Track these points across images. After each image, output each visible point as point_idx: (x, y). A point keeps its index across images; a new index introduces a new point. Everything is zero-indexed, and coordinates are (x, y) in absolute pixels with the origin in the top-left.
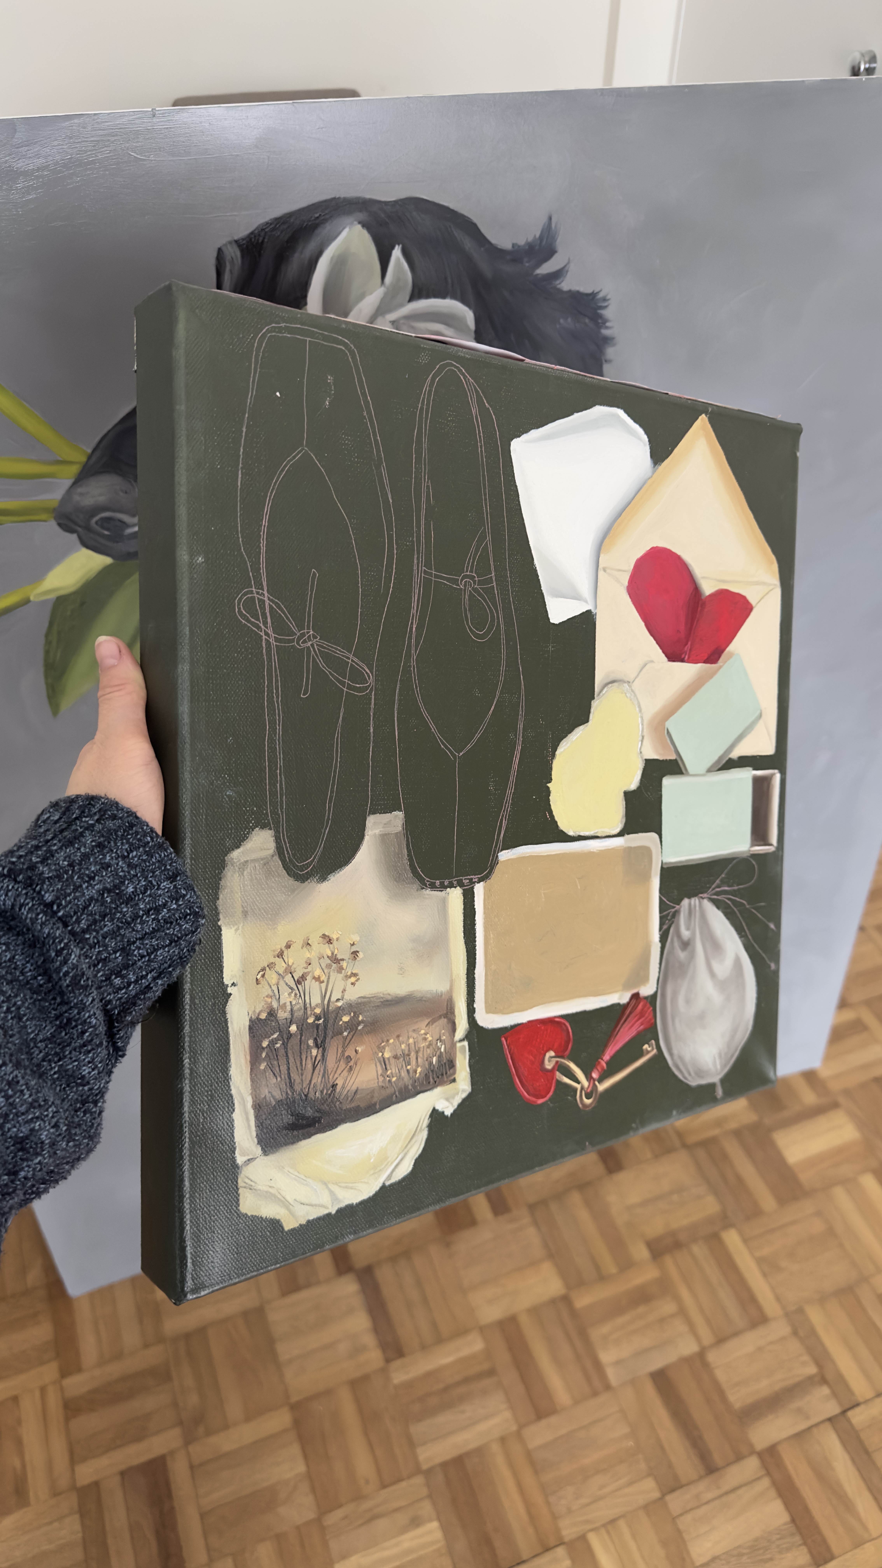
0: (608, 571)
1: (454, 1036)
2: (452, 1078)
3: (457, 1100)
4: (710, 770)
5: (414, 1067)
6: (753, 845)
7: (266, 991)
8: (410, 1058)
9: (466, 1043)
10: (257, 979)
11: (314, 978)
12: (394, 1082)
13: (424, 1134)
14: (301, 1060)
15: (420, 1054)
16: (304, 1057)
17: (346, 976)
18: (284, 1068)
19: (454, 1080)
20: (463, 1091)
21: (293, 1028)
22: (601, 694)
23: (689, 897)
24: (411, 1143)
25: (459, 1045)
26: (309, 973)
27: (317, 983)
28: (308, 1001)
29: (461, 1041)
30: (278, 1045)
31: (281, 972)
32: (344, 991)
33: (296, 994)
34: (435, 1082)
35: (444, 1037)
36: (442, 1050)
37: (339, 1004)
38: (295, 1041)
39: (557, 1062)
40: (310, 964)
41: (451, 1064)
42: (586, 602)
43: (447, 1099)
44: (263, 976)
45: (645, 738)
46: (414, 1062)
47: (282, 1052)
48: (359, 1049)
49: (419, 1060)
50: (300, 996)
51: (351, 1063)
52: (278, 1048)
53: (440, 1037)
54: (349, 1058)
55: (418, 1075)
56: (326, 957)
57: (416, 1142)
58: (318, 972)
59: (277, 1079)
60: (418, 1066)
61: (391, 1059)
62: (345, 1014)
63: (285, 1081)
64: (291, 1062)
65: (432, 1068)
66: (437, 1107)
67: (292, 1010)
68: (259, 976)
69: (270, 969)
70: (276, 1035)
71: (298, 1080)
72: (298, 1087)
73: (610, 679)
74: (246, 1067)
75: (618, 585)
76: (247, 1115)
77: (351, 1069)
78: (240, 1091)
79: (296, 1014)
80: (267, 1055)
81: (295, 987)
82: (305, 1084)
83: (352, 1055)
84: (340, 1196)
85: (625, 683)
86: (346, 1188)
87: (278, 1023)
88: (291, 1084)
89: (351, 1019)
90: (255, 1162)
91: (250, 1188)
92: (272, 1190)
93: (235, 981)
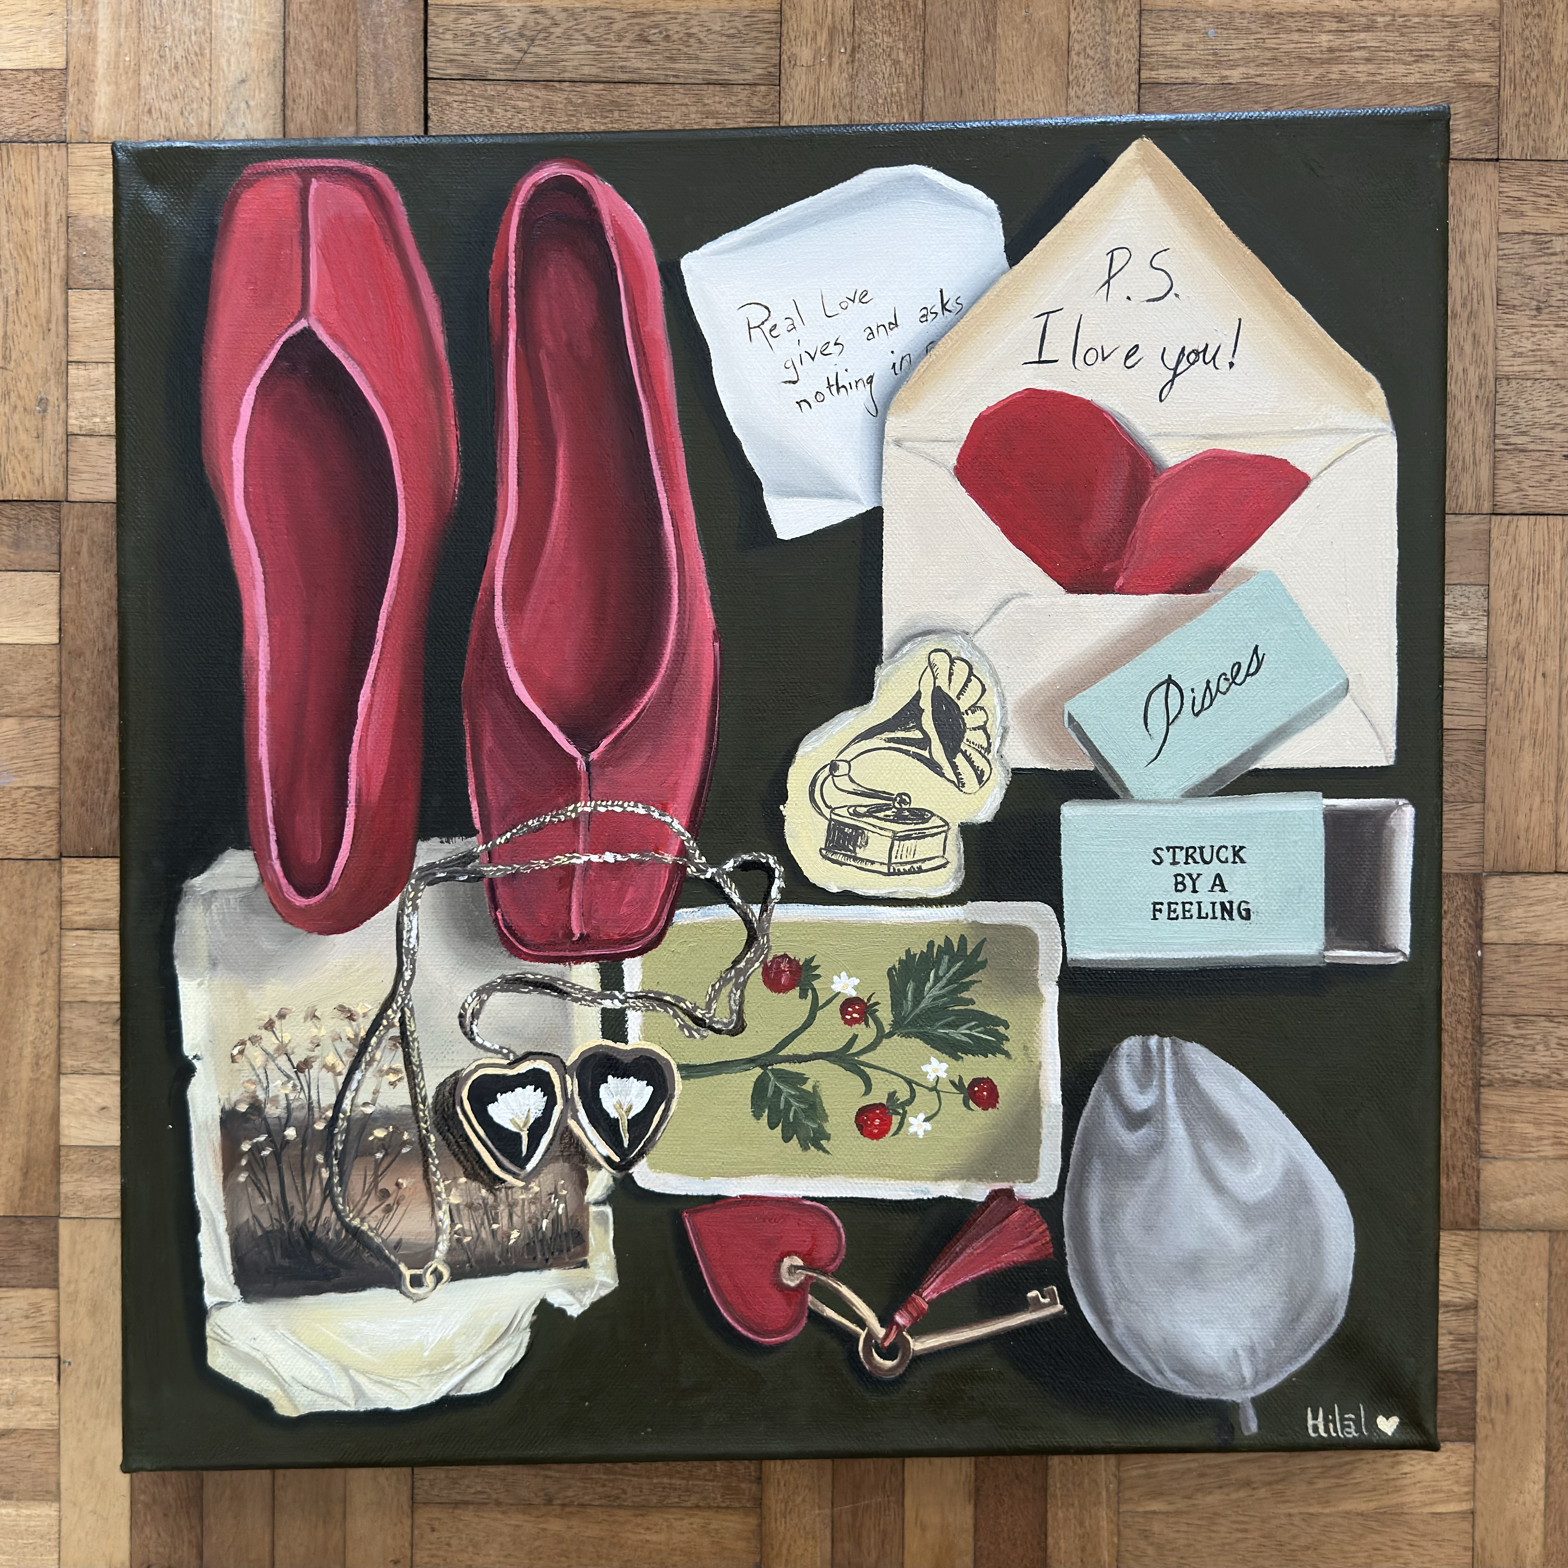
0: (907, 444)
1: (584, 1194)
2: (582, 1259)
3: (589, 1299)
4: (1196, 792)
5: (505, 1228)
6: (1330, 944)
7: (248, 1074)
8: (497, 1214)
9: (608, 1210)
10: (232, 1056)
11: (325, 1066)
12: (468, 1243)
13: (525, 1337)
14: (304, 1181)
15: (517, 1210)
16: (308, 1179)
17: (380, 1071)
18: (275, 1189)
19: (584, 1264)
20: (603, 1285)
21: (291, 1133)
22: (897, 656)
24: (500, 1345)
25: (593, 1209)
26: (317, 1057)
27: (330, 1074)
28: (314, 1097)
29: (597, 1203)
30: (266, 1153)
31: (271, 1050)
32: (376, 1092)
33: (294, 1086)
34: (547, 1260)
35: (565, 1192)
36: (560, 1211)
37: (369, 1110)
38: (294, 1152)
39: (808, 1278)
40: (318, 1045)
41: (578, 1237)
42: (858, 501)
43: (571, 1292)
44: (241, 1052)
46: (505, 1221)
47: (272, 1163)
48: (404, 1182)
49: (515, 1218)
50: (302, 1088)
51: (390, 1201)
52: (267, 1157)
53: (556, 1188)
54: (385, 1194)
55: (511, 1242)
56: (344, 1039)
57: (508, 1345)
58: (331, 1059)
59: (264, 1200)
60: (512, 1227)
61: (461, 1207)
62: (379, 1127)
63: (278, 1205)
64: (287, 1180)
65: (540, 1235)
66: (550, 1300)
67: (288, 1107)
68: (235, 1052)
69: (253, 1043)
70: (262, 1138)
71: (298, 1208)
72: (298, 1218)
73: (920, 627)
74: (217, 1175)
75: (933, 466)
76: (218, 1240)
77: (388, 1209)
78: (207, 1206)
79: (295, 1114)
80: (249, 1163)
81: (293, 1075)
82: (310, 1216)
83: (391, 1188)
84: (370, 1394)
85: (957, 634)
86: (380, 1382)
87: (266, 1122)
88: (286, 1211)
89: (390, 1135)
90: (231, 1308)
91: (223, 1343)
92: (255, 1352)
93: (199, 1053)
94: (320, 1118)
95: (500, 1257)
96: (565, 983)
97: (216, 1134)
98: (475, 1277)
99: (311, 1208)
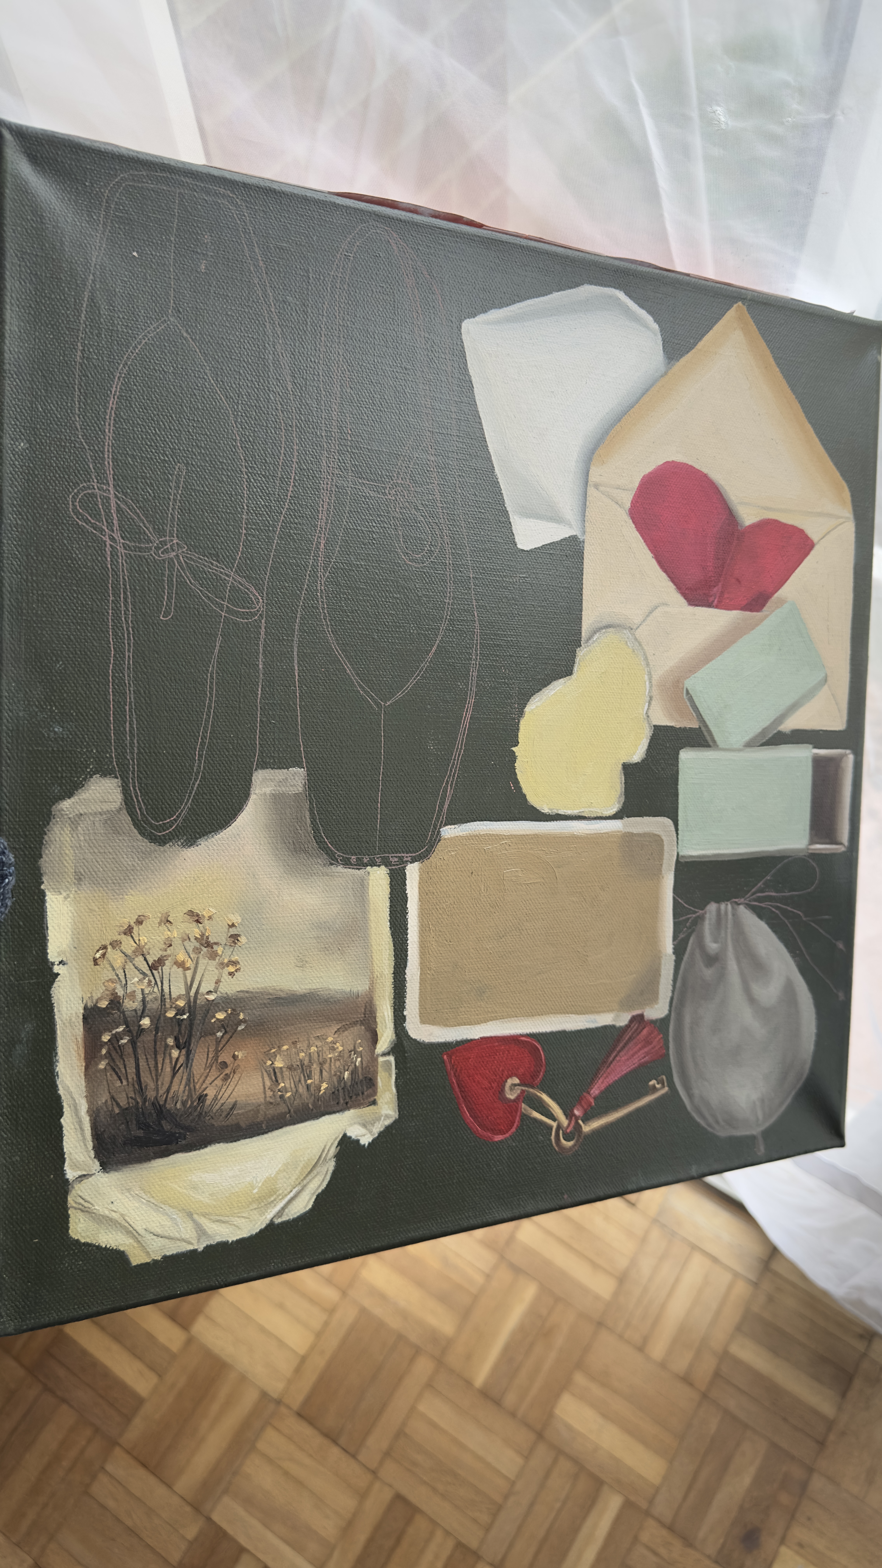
0: (601, 488)
1: (375, 1048)
2: (372, 1099)
3: (378, 1128)
4: (750, 745)
5: (317, 1083)
6: (812, 842)
7: (108, 974)
8: (311, 1072)
9: (391, 1059)
10: (95, 960)
11: (176, 963)
12: (289, 1097)
13: (331, 1165)
14: (157, 1061)
15: (326, 1066)
16: (160, 1060)
17: (222, 964)
18: (131, 1070)
19: (374, 1103)
20: (387, 1116)
21: (146, 1022)
22: (590, 642)
23: (718, 901)
24: (312, 1175)
25: (382, 1059)
26: (170, 956)
27: (181, 969)
28: (166, 990)
29: (385, 1054)
30: (124, 1041)
31: (129, 952)
32: (218, 982)
33: (150, 981)
34: (347, 1103)
35: (361, 1049)
36: (358, 1064)
37: (211, 997)
38: (148, 1038)
39: (523, 1092)
40: (171, 945)
41: (370, 1082)
42: (570, 526)
43: (364, 1126)
44: (104, 955)
45: (654, 699)
46: (316, 1076)
47: (129, 1050)
48: (240, 1054)
49: (324, 1073)
50: (156, 983)
51: (227, 1071)
52: (124, 1045)
53: (354, 1047)
54: (224, 1065)
55: (322, 1092)
56: (192, 939)
57: (318, 1173)
58: (181, 957)
59: (122, 1083)
60: (322, 1082)
61: (284, 1069)
62: (220, 1011)
63: (133, 1085)
64: (142, 1063)
65: (342, 1084)
66: (350, 1134)
67: (144, 1001)
68: (98, 955)
69: (114, 947)
70: (121, 1029)
71: (152, 1085)
72: (151, 1094)
73: (604, 623)
74: (79, 1065)
75: (617, 506)
76: (80, 1122)
77: (227, 1077)
78: (69, 1093)
79: (150, 1006)
80: (108, 1052)
81: (148, 972)
82: (161, 1092)
83: (229, 1061)
84: (210, 1232)
85: (625, 628)
86: (218, 1221)
87: (124, 1015)
88: (141, 1090)
89: (229, 1017)
90: (90, 1179)
91: (84, 1210)
92: (114, 1214)
93: (65, 959)
94: (171, 1007)
95: (312, 1105)
97: (79, 1029)
98: (294, 1124)
99: (162, 1084)
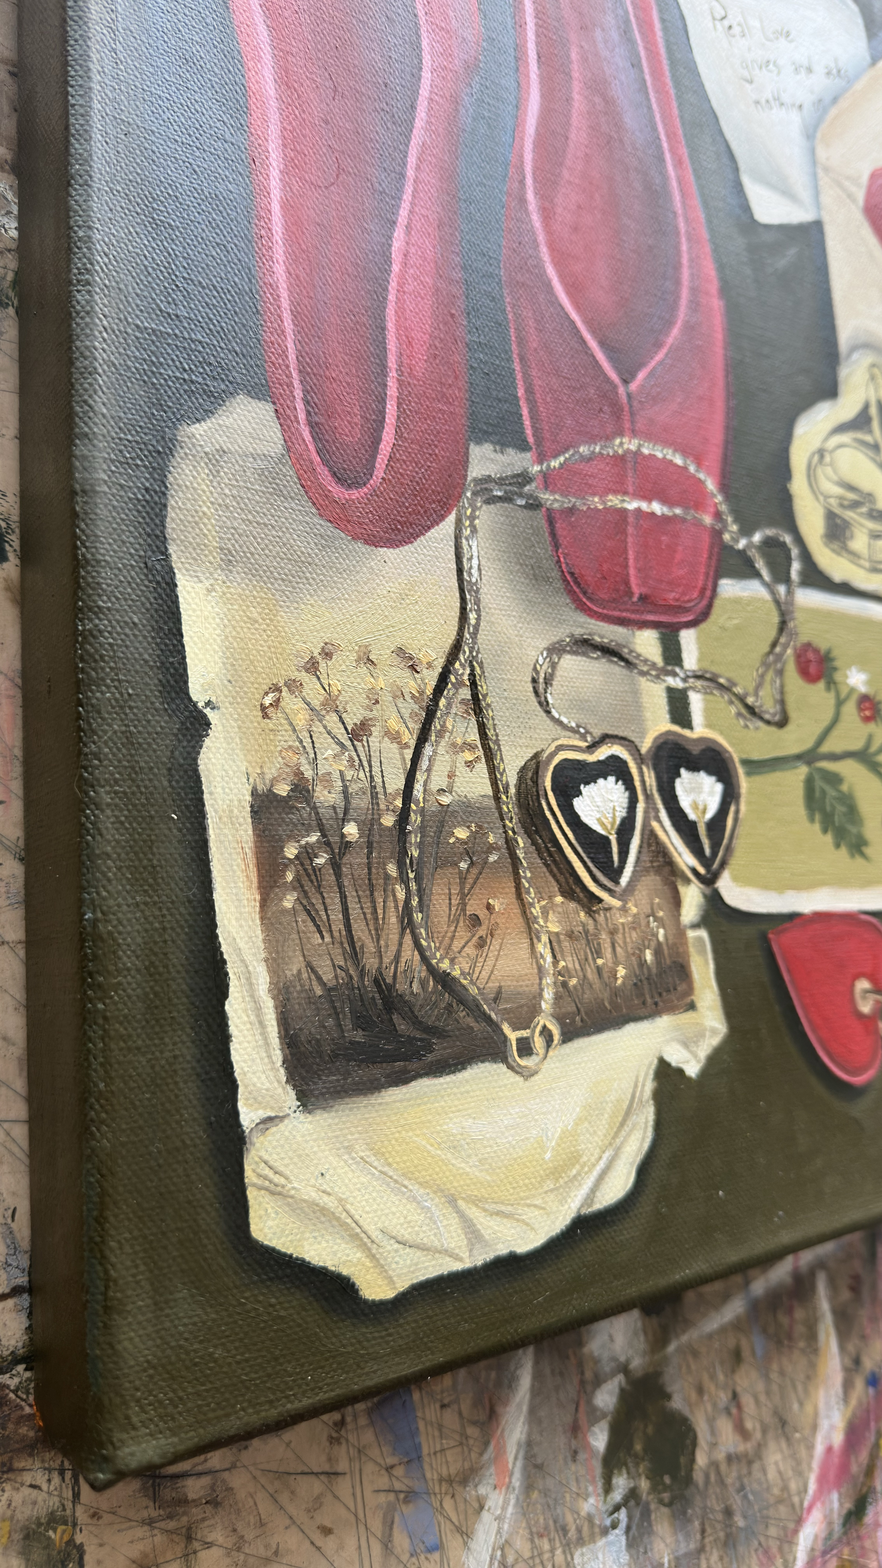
0: (831, 174)
1: (679, 915)
2: (689, 1000)
3: (704, 1050)
5: (610, 964)
7: (287, 738)
8: (599, 944)
9: (703, 933)
10: (263, 708)
11: (387, 733)
12: (575, 987)
13: (648, 1114)
14: (373, 902)
15: (619, 938)
16: (380, 901)
17: (454, 745)
18: (337, 916)
19: (692, 1007)
20: (713, 1031)
21: (351, 830)
22: (850, 361)
24: (626, 1130)
25: (691, 934)
26: (377, 720)
27: (396, 745)
28: (378, 780)
29: (695, 926)
30: (320, 861)
31: (316, 703)
32: (451, 776)
33: (351, 760)
34: (656, 1004)
35: (662, 913)
36: (661, 938)
37: (445, 800)
38: (357, 860)
39: (876, 1002)
40: (377, 702)
41: (682, 971)
42: (807, 208)
43: (686, 1045)
44: (276, 703)
46: (608, 954)
47: (329, 877)
48: (495, 904)
49: (619, 951)
50: (361, 764)
51: (482, 931)
52: (320, 868)
54: (476, 921)
55: (619, 982)
56: (408, 697)
57: (634, 1128)
58: (394, 724)
59: (322, 937)
60: (617, 963)
61: (562, 937)
62: (460, 826)
63: (342, 943)
64: (352, 905)
65: (645, 971)
66: (668, 1058)
67: (345, 792)
68: (268, 701)
69: (291, 692)
70: (314, 838)
71: (370, 947)
72: (370, 963)
73: (861, 340)
74: (250, 898)
75: (850, 201)
76: (258, 1010)
77: (482, 944)
78: (238, 951)
79: (354, 802)
80: (297, 879)
81: (348, 743)
82: (386, 960)
83: (482, 913)
84: (486, 1234)
86: (498, 1213)
87: (317, 813)
88: (354, 953)
89: (473, 836)
90: (282, 1126)
91: (276, 1192)
92: (326, 1198)
93: (213, 699)
94: (388, 810)
95: (610, 1003)
96: (631, 651)
97: (246, 831)
98: (588, 1034)
99: (387, 946)
